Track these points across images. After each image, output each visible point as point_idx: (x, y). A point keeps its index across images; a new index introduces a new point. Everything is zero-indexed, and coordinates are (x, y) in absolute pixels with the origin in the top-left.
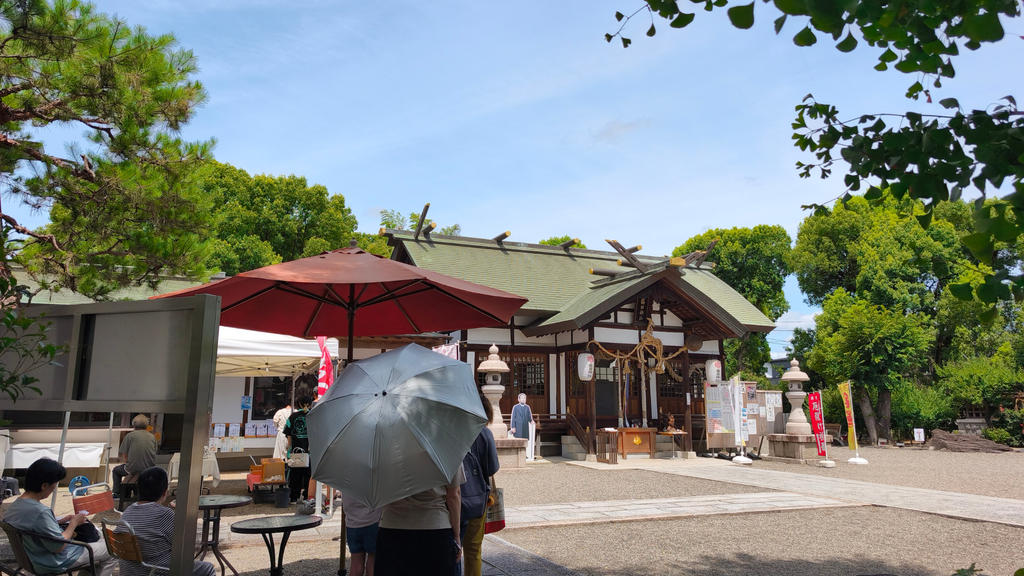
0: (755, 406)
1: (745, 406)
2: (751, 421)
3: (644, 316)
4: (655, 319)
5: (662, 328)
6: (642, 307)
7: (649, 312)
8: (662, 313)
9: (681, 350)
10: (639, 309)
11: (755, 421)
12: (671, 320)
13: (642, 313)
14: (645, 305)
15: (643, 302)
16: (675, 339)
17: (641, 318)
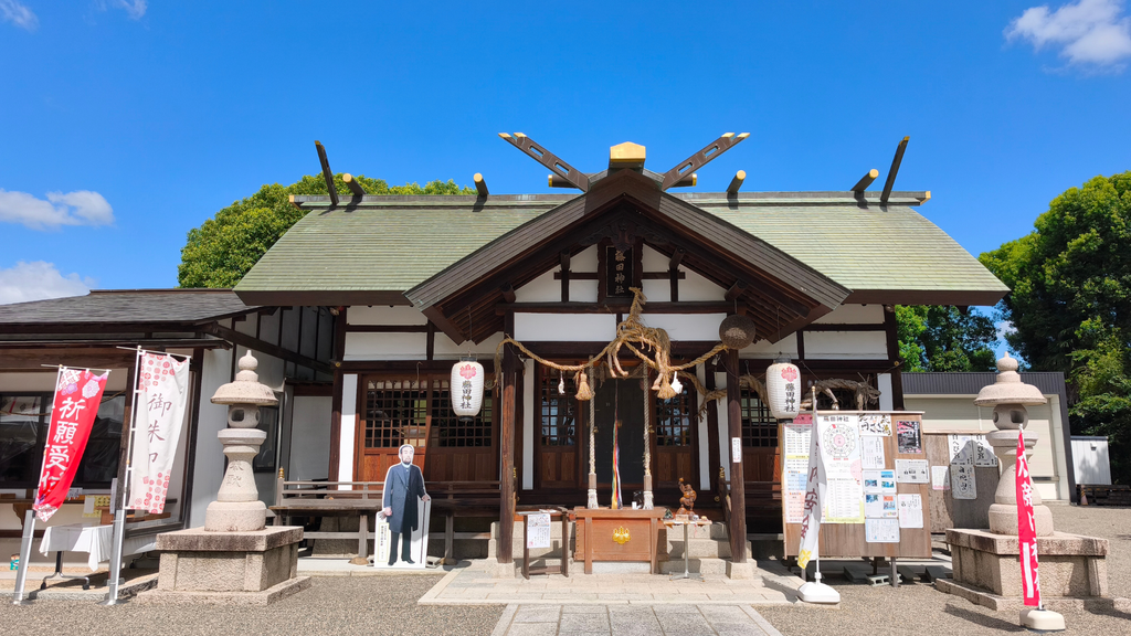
0: (920, 465)
1: (890, 464)
2: (908, 498)
3: (627, 284)
4: (657, 291)
5: (675, 306)
6: (620, 267)
7: (636, 276)
8: (674, 276)
9: (718, 349)
10: (613, 272)
11: (918, 497)
12: (695, 287)
13: (620, 278)
14: (627, 263)
15: (620, 256)
16: (702, 328)
17: (620, 289)
